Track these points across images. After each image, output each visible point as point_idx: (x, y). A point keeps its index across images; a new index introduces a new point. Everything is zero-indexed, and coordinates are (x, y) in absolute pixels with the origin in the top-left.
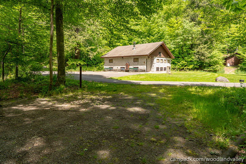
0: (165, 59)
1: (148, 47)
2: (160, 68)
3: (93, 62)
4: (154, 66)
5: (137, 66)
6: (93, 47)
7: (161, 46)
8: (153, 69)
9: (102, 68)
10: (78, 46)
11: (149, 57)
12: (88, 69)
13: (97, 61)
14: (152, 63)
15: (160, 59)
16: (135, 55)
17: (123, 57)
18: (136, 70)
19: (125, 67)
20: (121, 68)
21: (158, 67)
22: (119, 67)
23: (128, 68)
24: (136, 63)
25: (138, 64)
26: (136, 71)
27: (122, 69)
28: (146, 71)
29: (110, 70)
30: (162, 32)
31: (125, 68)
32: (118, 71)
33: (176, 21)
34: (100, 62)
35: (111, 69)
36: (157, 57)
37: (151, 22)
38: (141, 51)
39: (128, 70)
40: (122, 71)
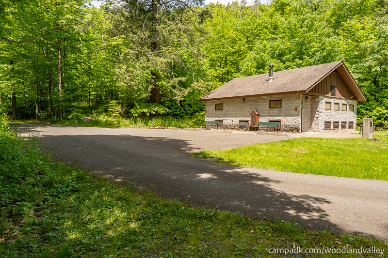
0: (344, 102)
1: (304, 75)
2: (332, 122)
3: (186, 110)
4: (320, 118)
5: (277, 118)
6: (184, 79)
7: (336, 71)
8: (317, 124)
9: (203, 122)
10: (152, 78)
11: (307, 98)
12: (173, 124)
13: (195, 108)
14: (313, 111)
15: (333, 101)
16: (272, 91)
17: (244, 98)
18: (275, 127)
19: (249, 119)
20: (240, 121)
21: (329, 120)
22: (236, 121)
23: (257, 123)
24: (276, 111)
25: (280, 112)
26: (275, 130)
27: (242, 123)
28: (300, 131)
29: (216, 127)
30: (330, 48)
31: (250, 122)
32: (234, 128)
33: (359, 25)
34: (201, 110)
35: (219, 123)
36: (327, 97)
37: (305, 29)
38: (287, 83)
39: (256, 126)
40: (242, 127)
